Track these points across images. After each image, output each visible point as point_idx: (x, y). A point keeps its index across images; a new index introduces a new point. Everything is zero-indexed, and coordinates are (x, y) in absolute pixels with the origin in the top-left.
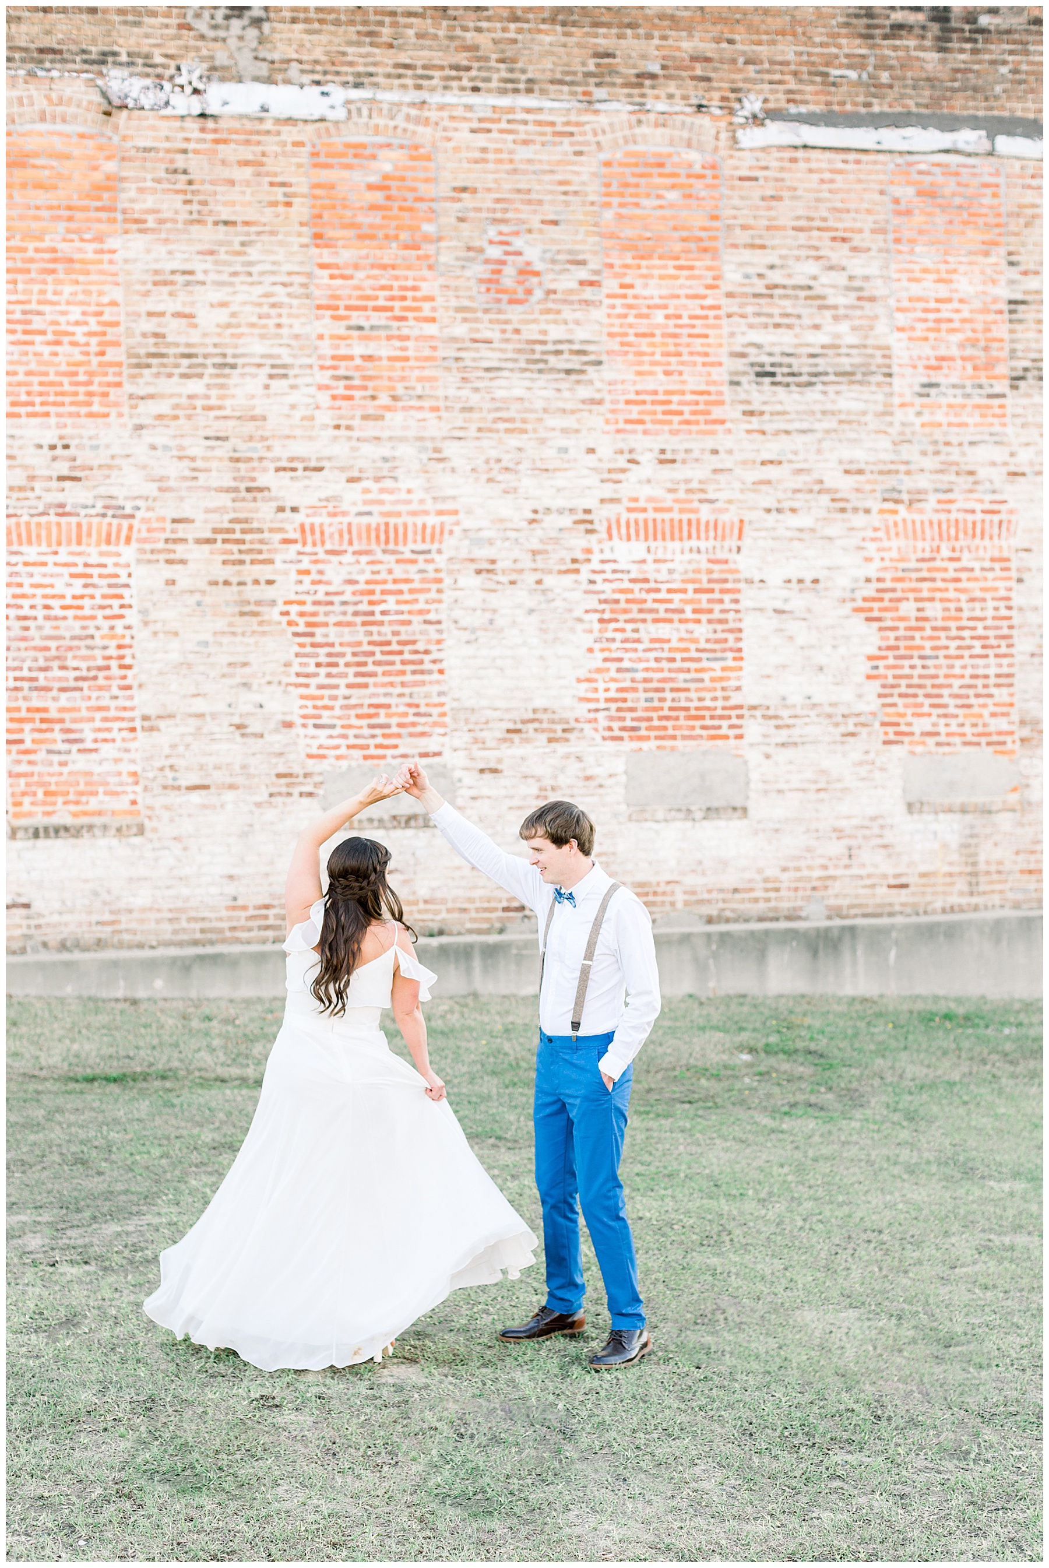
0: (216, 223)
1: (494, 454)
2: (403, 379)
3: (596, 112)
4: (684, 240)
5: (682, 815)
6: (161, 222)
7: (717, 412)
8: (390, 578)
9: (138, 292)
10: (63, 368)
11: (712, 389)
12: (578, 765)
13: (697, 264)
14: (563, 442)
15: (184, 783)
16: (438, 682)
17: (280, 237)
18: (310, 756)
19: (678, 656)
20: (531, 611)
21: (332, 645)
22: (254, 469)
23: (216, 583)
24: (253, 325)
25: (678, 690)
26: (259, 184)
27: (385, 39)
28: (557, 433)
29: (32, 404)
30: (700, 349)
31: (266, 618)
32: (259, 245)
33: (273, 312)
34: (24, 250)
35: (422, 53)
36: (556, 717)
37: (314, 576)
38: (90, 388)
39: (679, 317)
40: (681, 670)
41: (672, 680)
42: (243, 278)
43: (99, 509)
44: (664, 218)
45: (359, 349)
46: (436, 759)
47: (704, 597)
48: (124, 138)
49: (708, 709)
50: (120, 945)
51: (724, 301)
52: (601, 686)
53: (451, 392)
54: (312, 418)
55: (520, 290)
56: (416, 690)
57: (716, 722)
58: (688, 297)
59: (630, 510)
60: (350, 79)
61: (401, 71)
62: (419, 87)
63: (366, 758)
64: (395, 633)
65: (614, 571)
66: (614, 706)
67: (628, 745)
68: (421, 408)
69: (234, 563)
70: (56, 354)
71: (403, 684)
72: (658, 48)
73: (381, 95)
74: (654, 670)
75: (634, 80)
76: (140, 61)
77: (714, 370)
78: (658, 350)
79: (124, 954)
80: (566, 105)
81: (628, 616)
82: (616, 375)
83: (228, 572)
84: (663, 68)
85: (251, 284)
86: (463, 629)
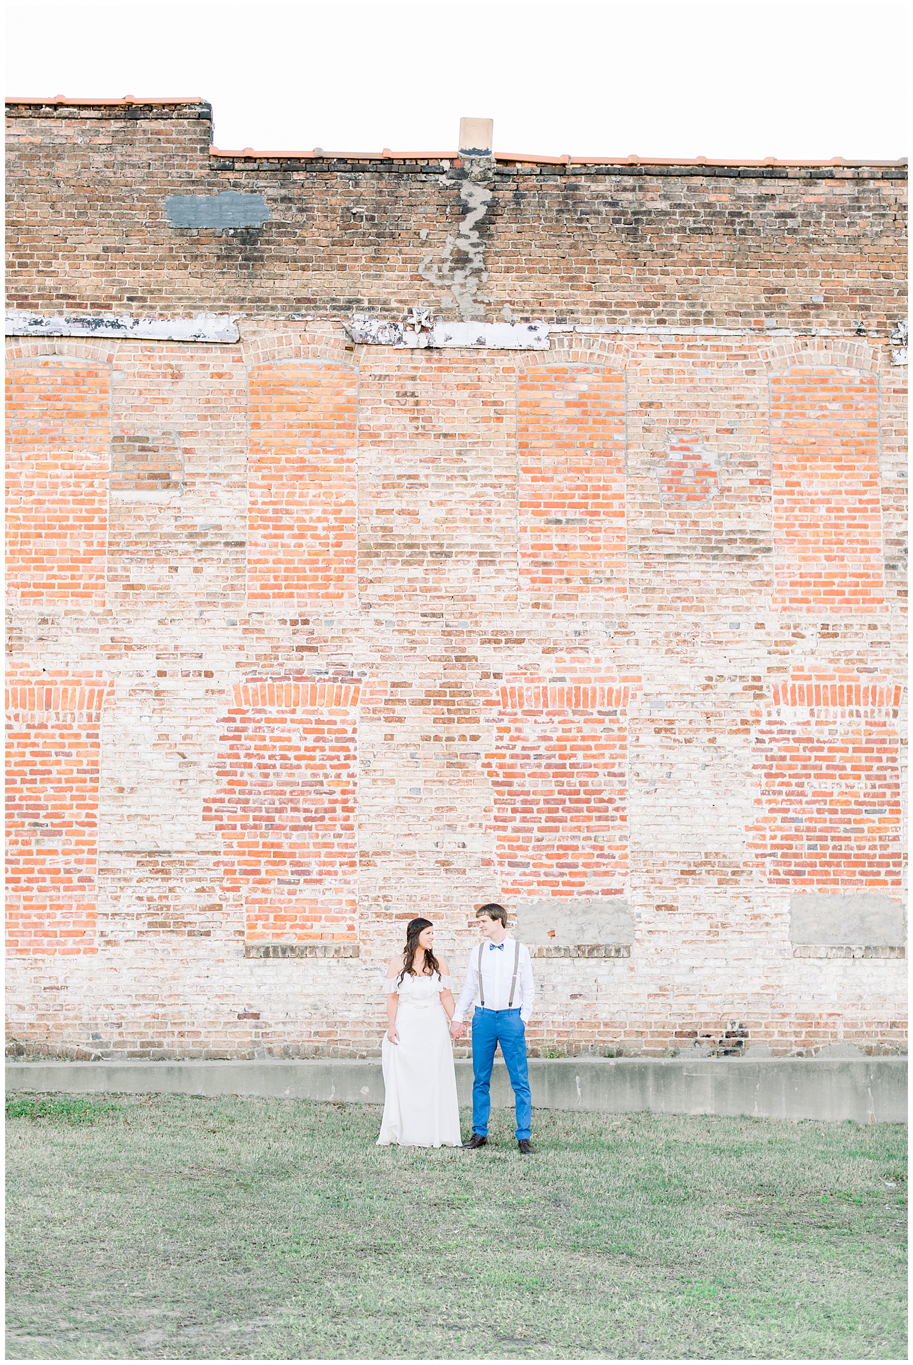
0: (437, 436)
1: (673, 628)
2: (594, 564)
3: (767, 338)
4: (844, 444)
5: (841, 953)
6: (391, 436)
7: (875, 592)
8: (579, 735)
9: (370, 494)
10: (306, 557)
11: (871, 572)
12: (746, 904)
13: (856, 464)
14: (736, 619)
15: (395, 912)
16: (620, 828)
17: (491, 447)
18: (505, 891)
19: (839, 808)
20: (704, 766)
21: (527, 793)
22: (463, 641)
23: (427, 739)
24: (466, 520)
25: (839, 839)
26: (475, 404)
27: (584, 283)
28: (730, 611)
29: (279, 587)
30: (859, 537)
31: (470, 769)
32: (473, 454)
33: (483, 509)
34: (278, 460)
35: (616, 294)
36: (726, 861)
37: (513, 733)
38: (328, 574)
39: (841, 510)
40: (841, 821)
41: (833, 829)
42: (458, 481)
43: (330, 675)
44: (827, 426)
45: (556, 540)
46: (618, 896)
47: (863, 756)
48: (364, 369)
49: (867, 856)
50: (335, 1055)
51: (880, 496)
52: (768, 833)
53: (636, 575)
54: (514, 598)
55: (698, 489)
56: (600, 834)
57: (875, 869)
58: (847, 493)
59: (794, 678)
60: (554, 316)
61: (598, 308)
62: (613, 321)
63: (554, 893)
64: (585, 784)
65: (780, 732)
66: (779, 852)
67: (792, 888)
68: (609, 589)
69: (444, 721)
70: (300, 545)
71: (589, 829)
72: (821, 283)
73: (579, 329)
74: (816, 821)
75: (800, 310)
76: (379, 306)
77: (872, 556)
78: (821, 539)
79: (338, 1062)
80: (739, 332)
81: (792, 772)
82: (783, 561)
83: (439, 729)
84: (826, 299)
85: (466, 486)
86: (645, 781)
